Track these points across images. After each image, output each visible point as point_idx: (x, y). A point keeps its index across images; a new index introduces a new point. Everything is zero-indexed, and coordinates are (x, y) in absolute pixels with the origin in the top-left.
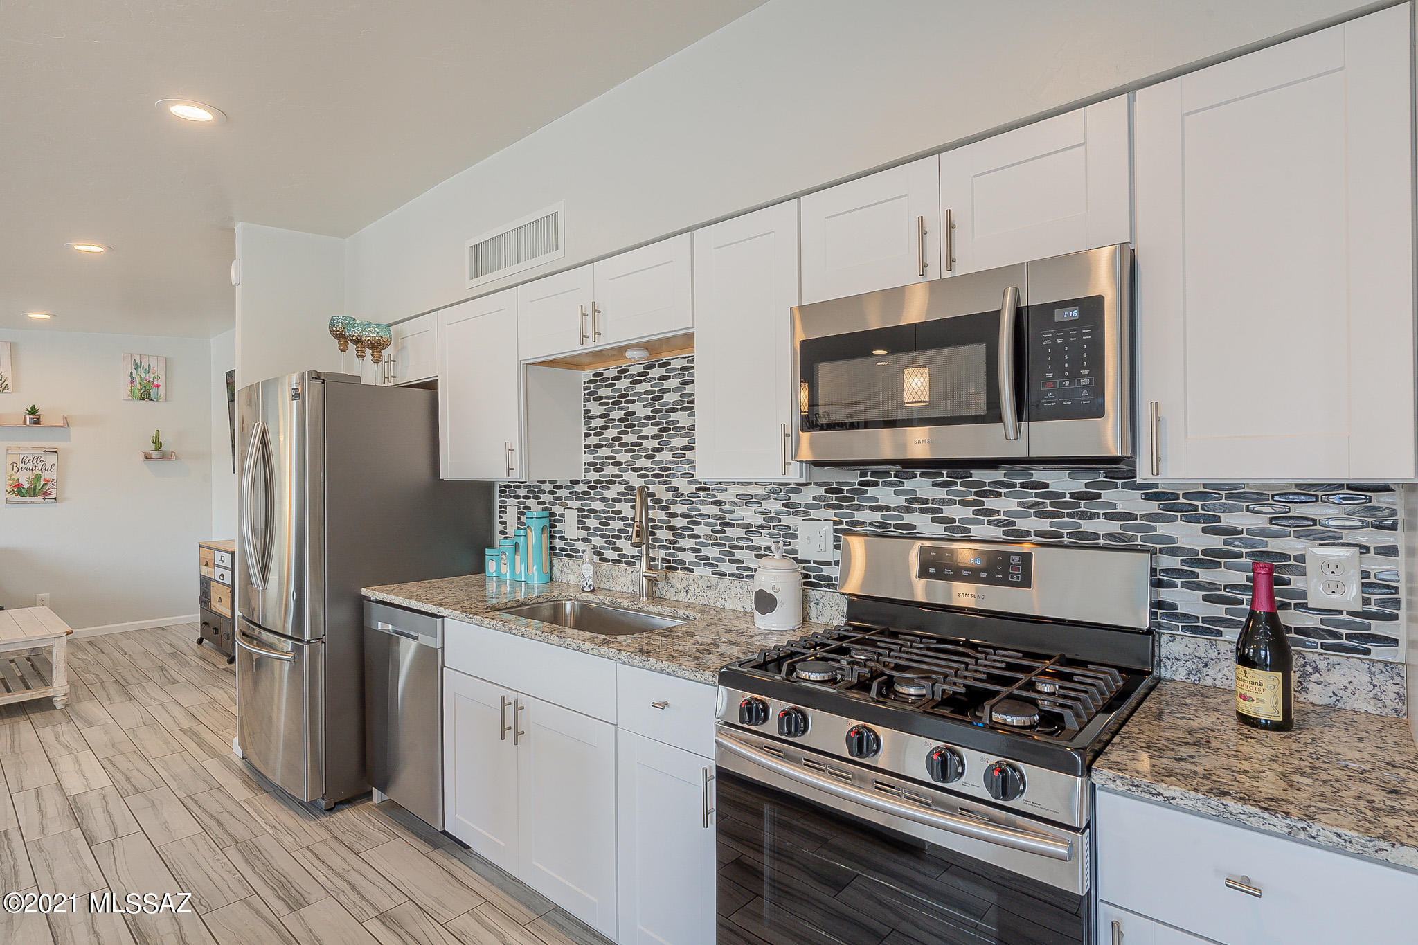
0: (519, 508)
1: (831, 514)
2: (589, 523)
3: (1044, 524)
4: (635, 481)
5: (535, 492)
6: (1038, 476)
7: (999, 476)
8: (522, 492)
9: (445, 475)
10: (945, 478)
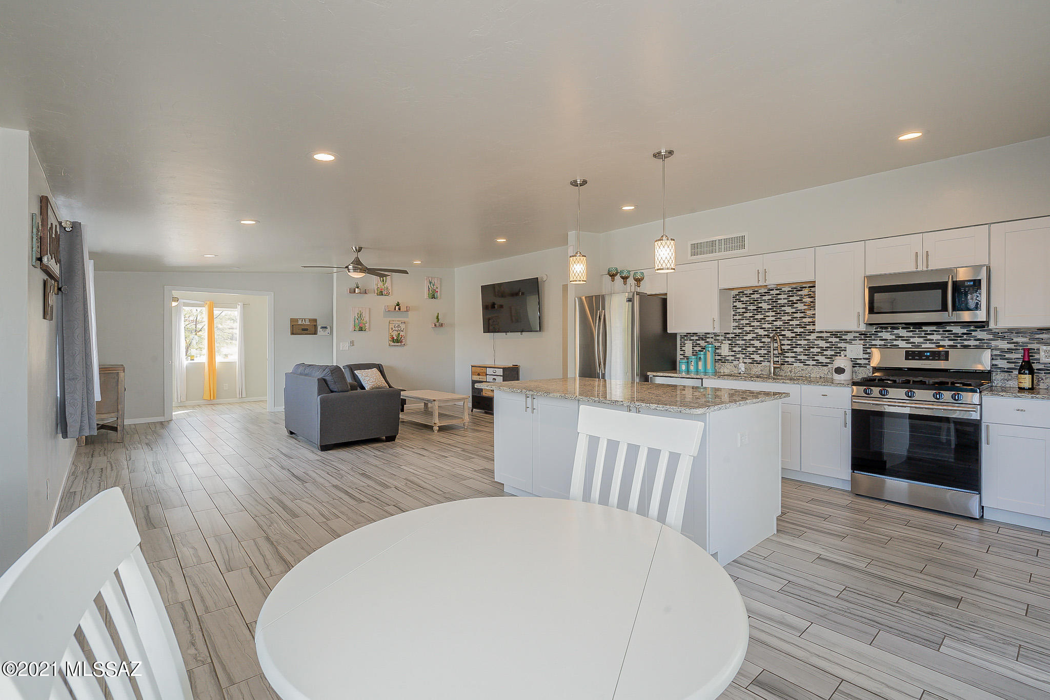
0: (693, 344)
1: (862, 342)
2: (734, 349)
3: (951, 343)
4: (761, 332)
5: (704, 337)
6: (948, 328)
7: (934, 328)
8: (695, 338)
9: (670, 330)
10: (912, 329)
